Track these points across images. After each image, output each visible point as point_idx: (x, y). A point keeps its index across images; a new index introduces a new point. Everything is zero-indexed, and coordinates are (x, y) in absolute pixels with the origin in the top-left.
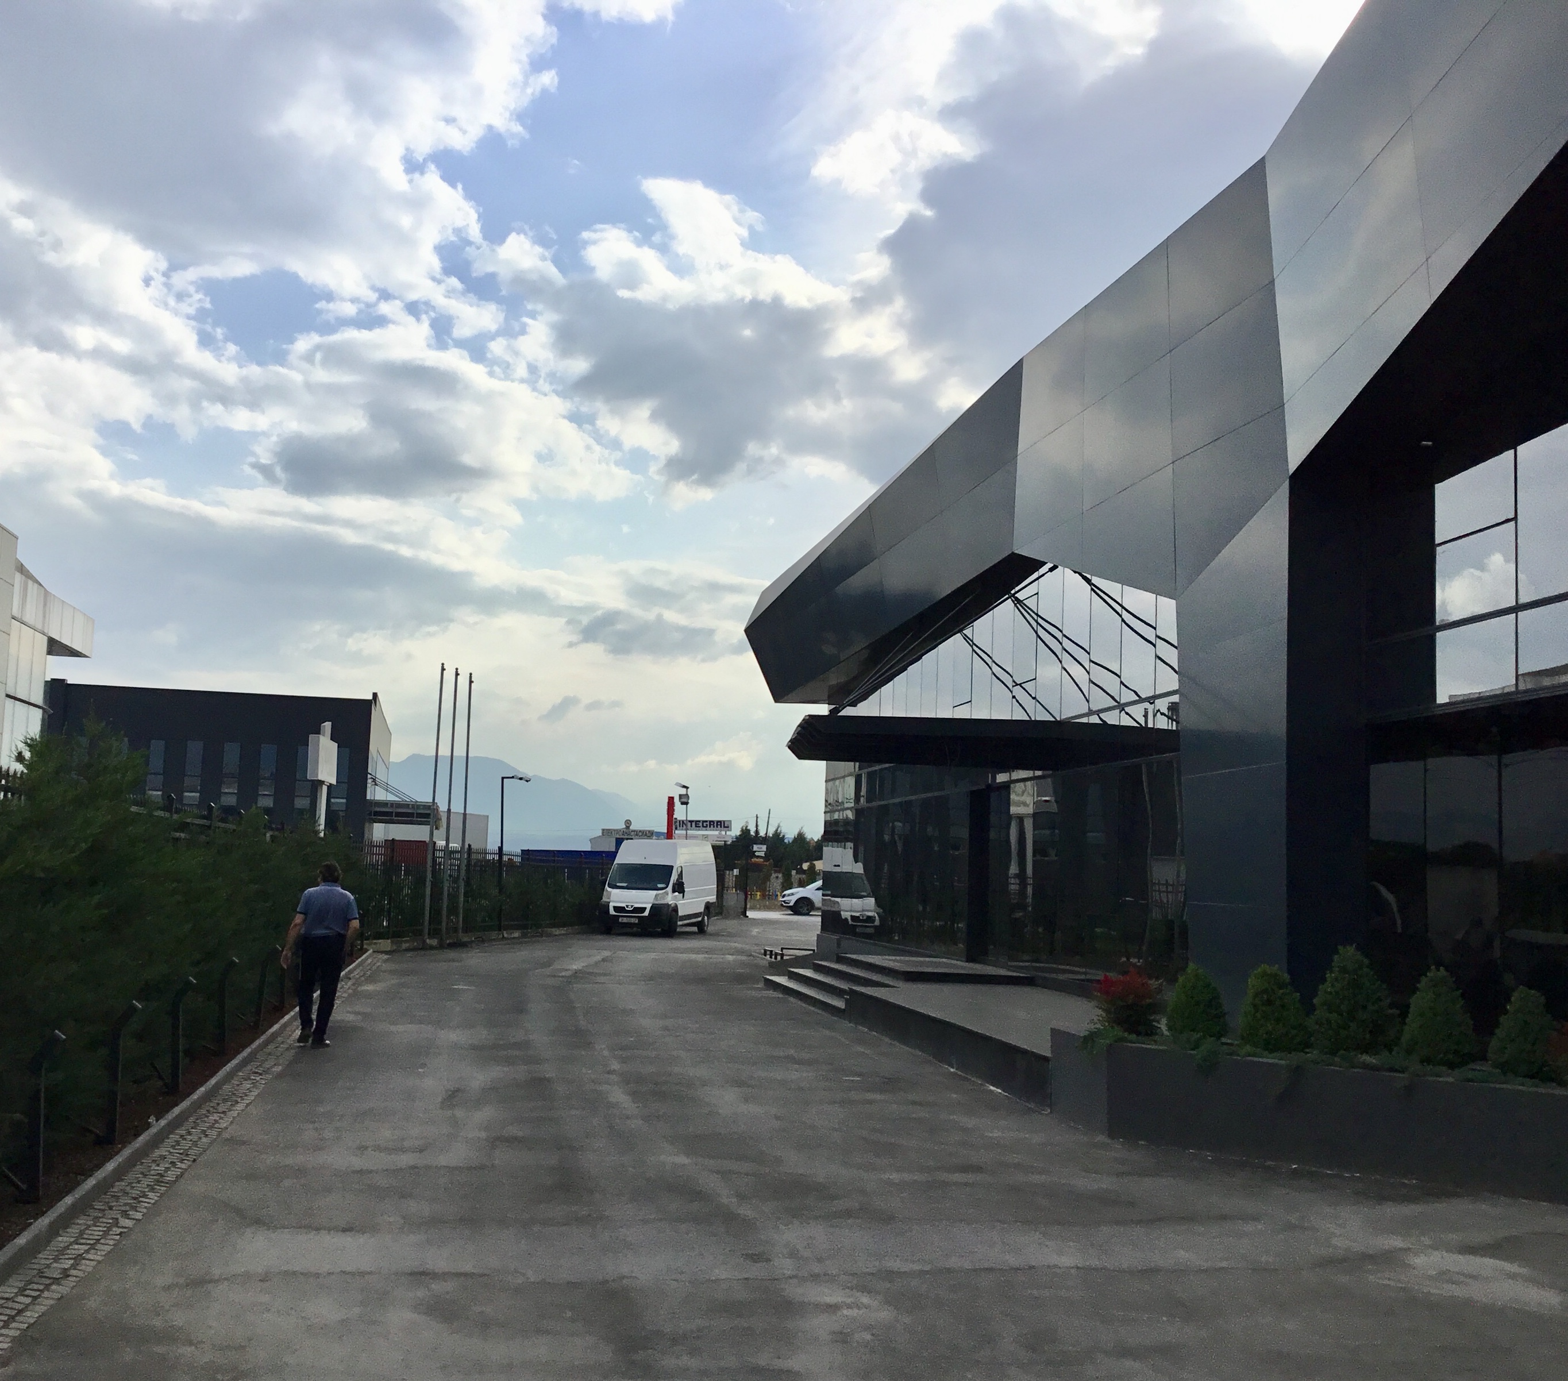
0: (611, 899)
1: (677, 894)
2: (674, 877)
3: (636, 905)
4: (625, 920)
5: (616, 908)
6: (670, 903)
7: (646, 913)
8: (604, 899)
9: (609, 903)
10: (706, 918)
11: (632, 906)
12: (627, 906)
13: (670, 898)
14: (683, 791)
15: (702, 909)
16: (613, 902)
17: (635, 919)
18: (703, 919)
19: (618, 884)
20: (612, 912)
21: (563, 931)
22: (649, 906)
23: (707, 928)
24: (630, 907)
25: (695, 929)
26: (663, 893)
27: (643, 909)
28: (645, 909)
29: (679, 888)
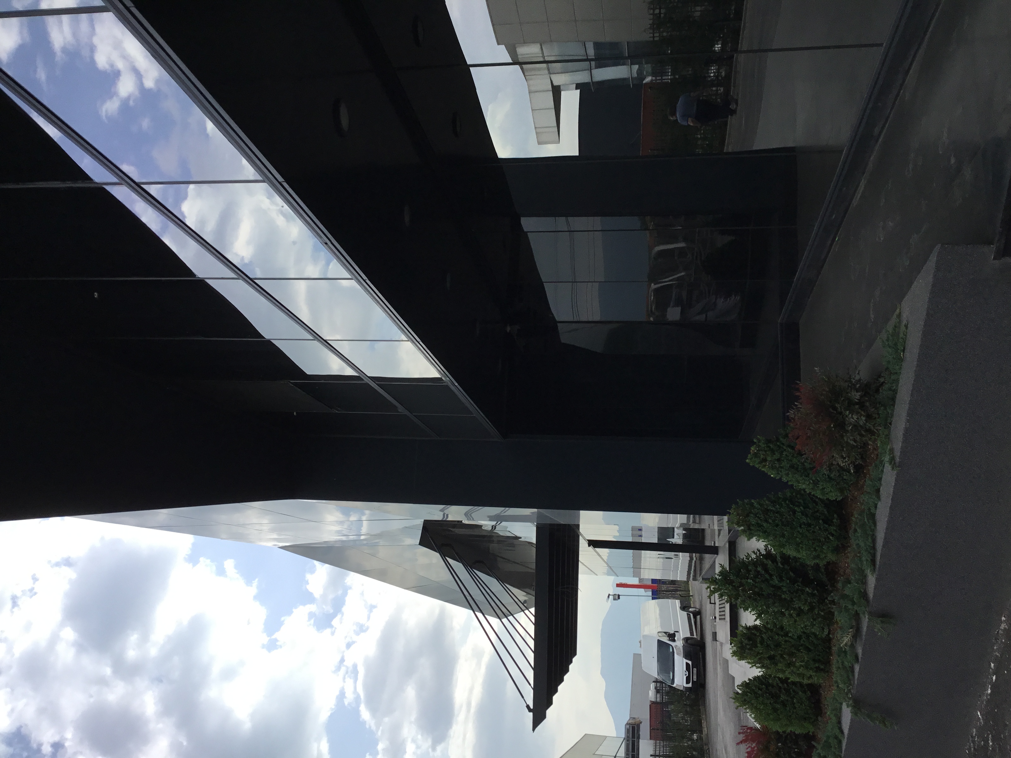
0: (681, 685)
1: (676, 638)
2: (665, 639)
3: (685, 669)
4: (695, 677)
5: (688, 682)
6: (682, 645)
7: (690, 662)
8: (682, 688)
9: (684, 686)
10: (691, 610)
11: (685, 672)
12: (686, 675)
13: (679, 644)
14: (611, 597)
15: (685, 613)
16: (683, 684)
17: (694, 670)
18: (691, 612)
19: (671, 678)
20: (690, 685)
21: (704, 725)
22: (685, 661)
23: (697, 608)
24: (686, 673)
25: (698, 617)
26: (676, 649)
27: (687, 664)
28: (687, 663)
29: (672, 637)
